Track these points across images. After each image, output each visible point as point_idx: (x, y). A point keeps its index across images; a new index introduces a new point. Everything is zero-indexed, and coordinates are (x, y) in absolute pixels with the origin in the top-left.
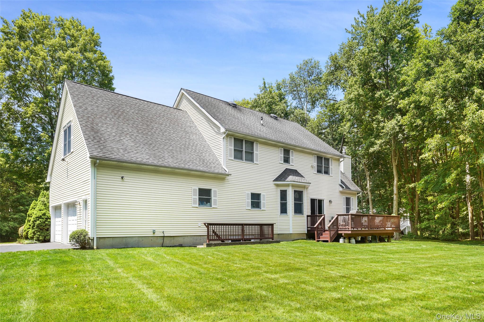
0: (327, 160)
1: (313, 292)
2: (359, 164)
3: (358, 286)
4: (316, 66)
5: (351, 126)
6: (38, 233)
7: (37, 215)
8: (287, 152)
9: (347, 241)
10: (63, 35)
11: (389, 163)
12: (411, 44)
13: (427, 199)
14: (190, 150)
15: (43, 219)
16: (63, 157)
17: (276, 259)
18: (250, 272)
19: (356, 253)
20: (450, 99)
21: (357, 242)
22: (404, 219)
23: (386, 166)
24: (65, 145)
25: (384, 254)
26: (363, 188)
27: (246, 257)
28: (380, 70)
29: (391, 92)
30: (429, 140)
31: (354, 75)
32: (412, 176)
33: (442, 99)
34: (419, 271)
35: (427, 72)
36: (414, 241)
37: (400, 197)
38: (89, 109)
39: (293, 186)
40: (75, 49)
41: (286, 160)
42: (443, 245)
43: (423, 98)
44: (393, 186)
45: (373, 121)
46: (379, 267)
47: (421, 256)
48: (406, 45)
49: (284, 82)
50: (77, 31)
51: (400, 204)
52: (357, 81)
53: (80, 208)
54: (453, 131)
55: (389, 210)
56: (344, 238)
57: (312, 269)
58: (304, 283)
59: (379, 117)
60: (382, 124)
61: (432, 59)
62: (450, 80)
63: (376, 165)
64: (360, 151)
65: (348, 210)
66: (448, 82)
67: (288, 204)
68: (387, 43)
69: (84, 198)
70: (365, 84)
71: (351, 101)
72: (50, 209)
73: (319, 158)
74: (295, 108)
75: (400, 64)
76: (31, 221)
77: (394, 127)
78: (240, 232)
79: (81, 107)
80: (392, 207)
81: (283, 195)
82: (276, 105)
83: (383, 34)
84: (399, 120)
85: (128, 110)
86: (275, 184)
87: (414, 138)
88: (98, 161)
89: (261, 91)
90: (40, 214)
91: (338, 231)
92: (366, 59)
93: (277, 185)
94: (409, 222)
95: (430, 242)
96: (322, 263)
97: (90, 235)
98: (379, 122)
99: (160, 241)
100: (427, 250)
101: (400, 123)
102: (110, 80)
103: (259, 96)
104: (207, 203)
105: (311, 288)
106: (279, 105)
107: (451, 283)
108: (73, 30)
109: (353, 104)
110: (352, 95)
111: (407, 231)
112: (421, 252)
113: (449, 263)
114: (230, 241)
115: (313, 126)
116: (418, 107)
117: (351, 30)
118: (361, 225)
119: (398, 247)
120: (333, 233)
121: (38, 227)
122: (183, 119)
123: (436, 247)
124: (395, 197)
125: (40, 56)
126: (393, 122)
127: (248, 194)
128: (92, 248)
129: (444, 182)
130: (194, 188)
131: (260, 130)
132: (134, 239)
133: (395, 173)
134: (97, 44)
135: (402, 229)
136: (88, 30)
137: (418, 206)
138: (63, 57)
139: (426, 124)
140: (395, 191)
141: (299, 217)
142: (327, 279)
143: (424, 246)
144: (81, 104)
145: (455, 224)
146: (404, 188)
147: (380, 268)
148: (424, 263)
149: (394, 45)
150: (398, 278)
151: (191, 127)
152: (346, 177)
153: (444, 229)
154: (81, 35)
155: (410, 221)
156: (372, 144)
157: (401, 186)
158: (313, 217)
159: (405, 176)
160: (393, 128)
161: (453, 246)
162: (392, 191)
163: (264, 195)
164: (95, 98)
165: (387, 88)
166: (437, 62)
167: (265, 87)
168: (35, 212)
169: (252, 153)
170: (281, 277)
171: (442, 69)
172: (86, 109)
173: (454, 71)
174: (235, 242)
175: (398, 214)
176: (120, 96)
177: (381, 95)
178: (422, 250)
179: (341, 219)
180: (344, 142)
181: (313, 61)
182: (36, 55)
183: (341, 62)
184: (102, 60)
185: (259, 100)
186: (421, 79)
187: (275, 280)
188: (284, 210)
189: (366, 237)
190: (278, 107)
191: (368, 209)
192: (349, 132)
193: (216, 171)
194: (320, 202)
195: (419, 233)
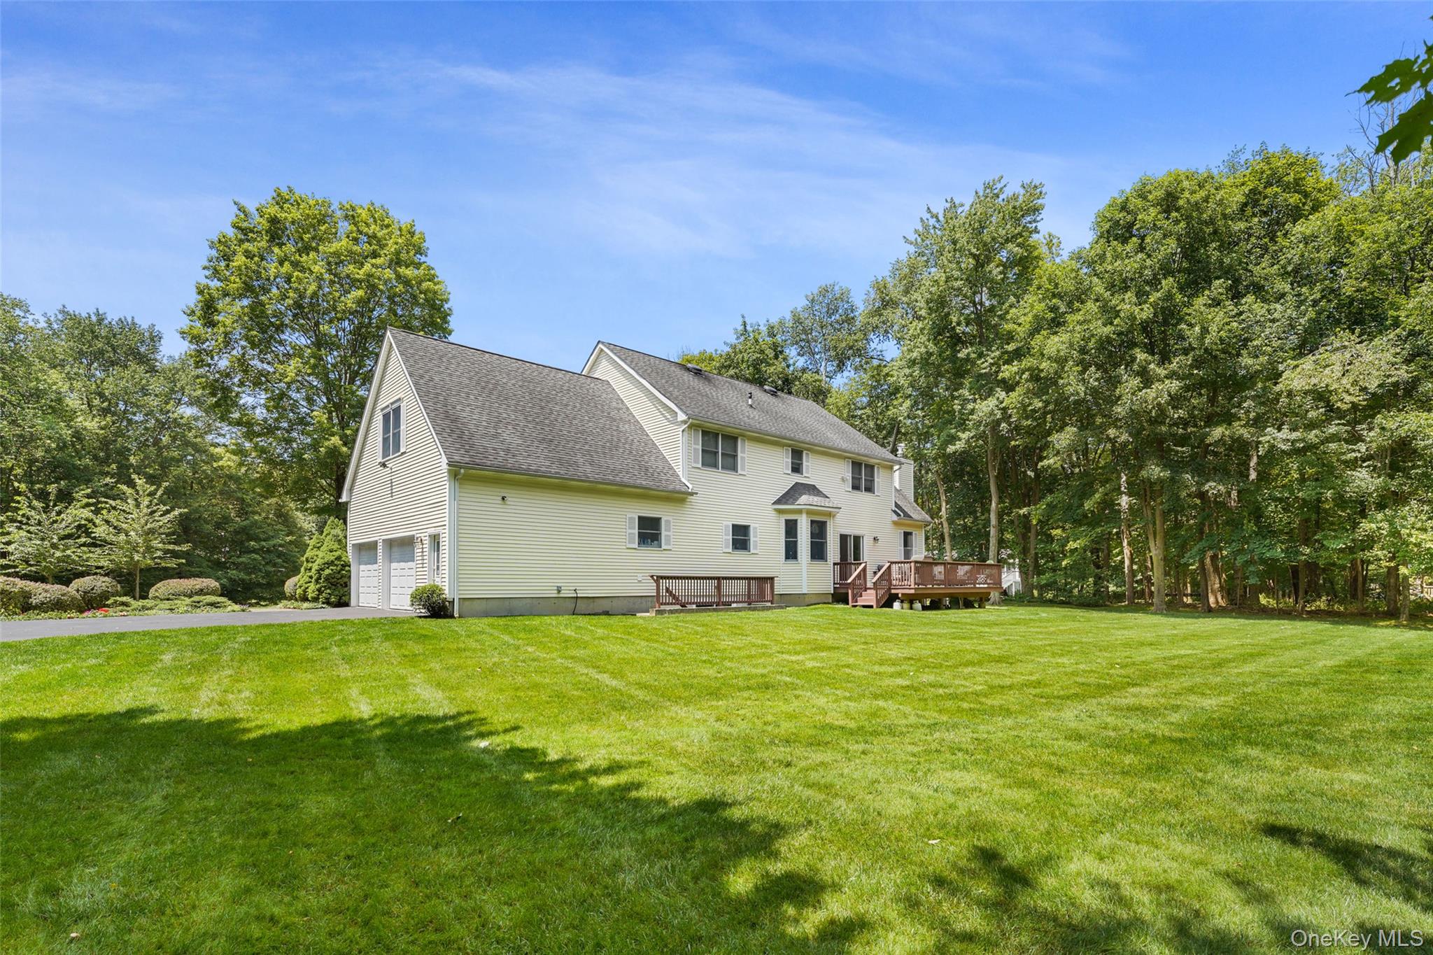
0: (870, 468)
1: (866, 678)
2: (927, 473)
3: (935, 670)
4: (844, 296)
5: (912, 406)
6: (328, 591)
7: (326, 560)
8: (797, 454)
9: (906, 605)
10: (354, 235)
11: (982, 471)
12: (1025, 268)
13: (1050, 534)
14: (621, 450)
15: (337, 565)
16: (380, 460)
17: (789, 634)
18: (753, 653)
19: (925, 624)
20: (1093, 369)
21: (925, 608)
22: (1009, 569)
23: (977, 476)
24: (386, 440)
25: (973, 627)
26: (934, 514)
27: (736, 631)
28: (967, 312)
29: (988, 350)
30: (1054, 438)
31: (919, 318)
32: (1026, 495)
33: (1080, 368)
34: (1032, 650)
35: (1053, 320)
36: (1026, 606)
37: (1001, 531)
38: (437, 379)
39: (809, 512)
40: (379, 261)
41: (797, 469)
42: (1079, 613)
43: (1044, 365)
44: (989, 511)
45: (954, 398)
46: (967, 644)
47: (1038, 630)
48: (1016, 270)
49: (781, 323)
50: (382, 227)
51: (1001, 543)
52: (924, 329)
53: (423, 550)
54: (1099, 420)
55: (981, 552)
56: (902, 602)
57: (854, 648)
58: (848, 666)
59: (965, 392)
60: (970, 406)
61: (1061, 298)
62: (1093, 336)
63: (958, 475)
64: (929, 449)
65: (907, 554)
66: (1089, 339)
67: (799, 543)
68: (980, 263)
69: (432, 531)
70: (940, 334)
71: (913, 363)
72: (349, 548)
73: (856, 465)
74: (804, 370)
75: (1003, 304)
76: (313, 570)
77: (993, 411)
78: (713, 591)
79: (422, 377)
80: (987, 549)
81: (791, 528)
82: (769, 365)
83: (974, 251)
84: (1001, 398)
85: (504, 380)
86: (775, 510)
87: (1029, 432)
88: (462, 471)
89: (738, 338)
90: (331, 557)
91: (890, 589)
92: (941, 292)
93: (780, 512)
94: (1017, 574)
95: (1055, 609)
96: (869, 640)
97: (447, 594)
98: (966, 401)
99: (571, 605)
100: (1048, 621)
101: (1004, 405)
102: (445, 317)
103: (734, 347)
104: (652, 541)
105: (861, 673)
106: (773, 364)
107: (1082, 667)
108: (373, 227)
109: (917, 368)
110: (915, 354)
111: (1014, 590)
112: (1038, 624)
113: (1084, 640)
114: (694, 607)
115: (840, 404)
116: (1035, 376)
117: (913, 240)
118: (932, 579)
119: (999, 616)
120: (881, 592)
121: (327, 579)
122: (604, 395)
123: (1064, 616)
124: (993, 532)
125: (311, 272)
126: (991, 402)
127: (727, 526)
128: (452, 617)
129: (1082, 505)
130: (629, 515)
131: (748, 417)
132: (524, 602)
133: (993, 489)
134: (419, 251)
135: (1005, 586)
136: (403, 227)
137: (1035, 546)
138: (357, 276)
139: (1051, 407)
140: (993, 521)
141: (819, 565)
142: (882, 663)
143: (1044, 615)
144: (421, 371)
145: (1100, 578)
146: (1009, 514)
147: (968, 647)
148: (1041, 640)
149: (994, 270)
150: (999, 660)
151: (619, 410)
152: (905, 497)
153: (1082, 587)
154: (390, 234)
155: (1020, 572)
156: (953, 439)
157: (1003, 511)
158: (844, 565)
159: (1010, 494)
160: (992, 413)
161: (1095, 614)
162: (988, 520)
163: (755, 528)
164: (444, 360)
165: (980, 343)
166: (1070, 305)
167: (746, 330)
168: (321, 554)
169: (735, 457)
170: (809, 659)
171: (1079, 317)
172: (431, 380)
173: (1100, 322)
174: (703, 606)
175: (999, 561)
176: (487, 355)
177: (968, 354)
178: (1041, 621)
179: (895, 568)
180: (899, 432)
181: (837, 288)
182: (303, 270)
183: (895, 293)
184: (429, 280)
185: (736, 354)
186: (1042, 332)
187: (797, 662)
188: (791, 552)
189: (940, 600)
190: (772, 369)
191: (941, 550)
192: (908, 417)
193: (671, 487)
194: (857, 539)
195: (1036, 593)
